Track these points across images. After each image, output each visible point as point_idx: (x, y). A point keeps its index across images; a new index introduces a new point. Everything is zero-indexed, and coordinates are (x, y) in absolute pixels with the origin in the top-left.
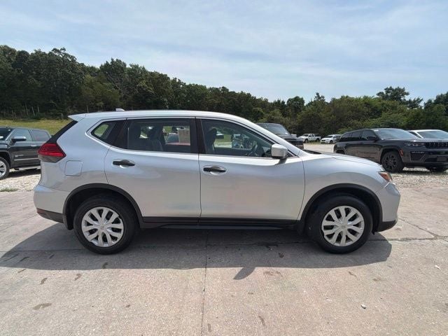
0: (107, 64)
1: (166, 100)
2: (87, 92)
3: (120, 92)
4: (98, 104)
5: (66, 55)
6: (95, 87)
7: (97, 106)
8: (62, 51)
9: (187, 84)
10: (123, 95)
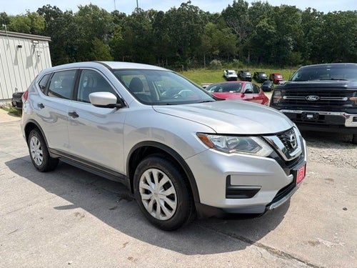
0: (229, 8)
1: (291, 39)
2: (206, 42)
3: (238, 36)
4: (214, 53)
5: (191, 7)
6: (214, 35)
7: (213, 55)
8: (188, 4)
9: (326, 13)
10: (240, 39)
